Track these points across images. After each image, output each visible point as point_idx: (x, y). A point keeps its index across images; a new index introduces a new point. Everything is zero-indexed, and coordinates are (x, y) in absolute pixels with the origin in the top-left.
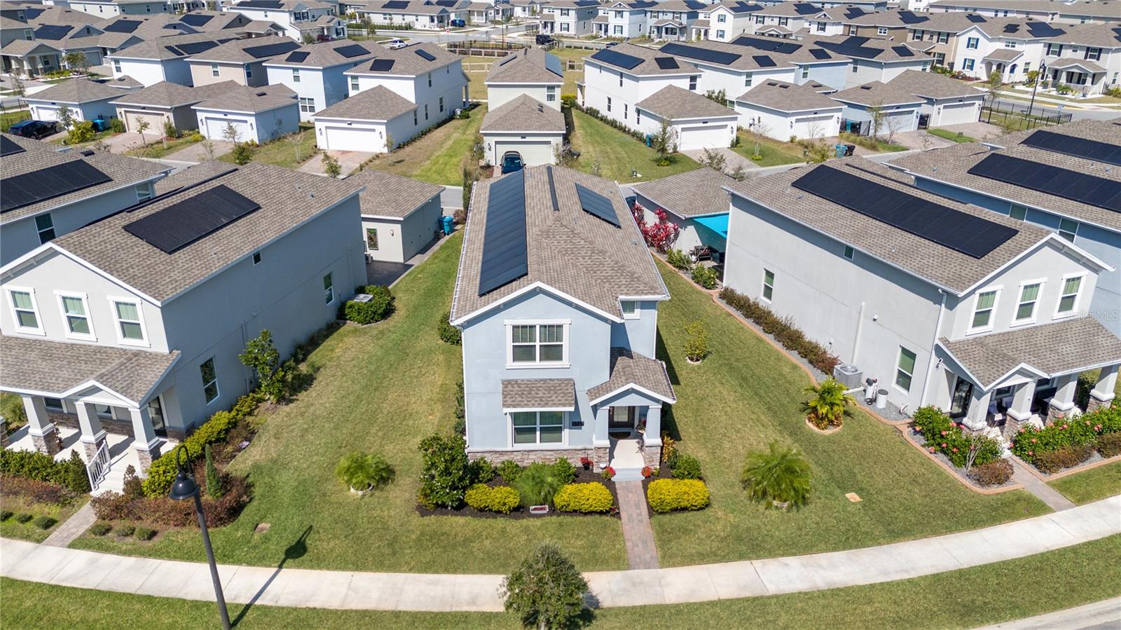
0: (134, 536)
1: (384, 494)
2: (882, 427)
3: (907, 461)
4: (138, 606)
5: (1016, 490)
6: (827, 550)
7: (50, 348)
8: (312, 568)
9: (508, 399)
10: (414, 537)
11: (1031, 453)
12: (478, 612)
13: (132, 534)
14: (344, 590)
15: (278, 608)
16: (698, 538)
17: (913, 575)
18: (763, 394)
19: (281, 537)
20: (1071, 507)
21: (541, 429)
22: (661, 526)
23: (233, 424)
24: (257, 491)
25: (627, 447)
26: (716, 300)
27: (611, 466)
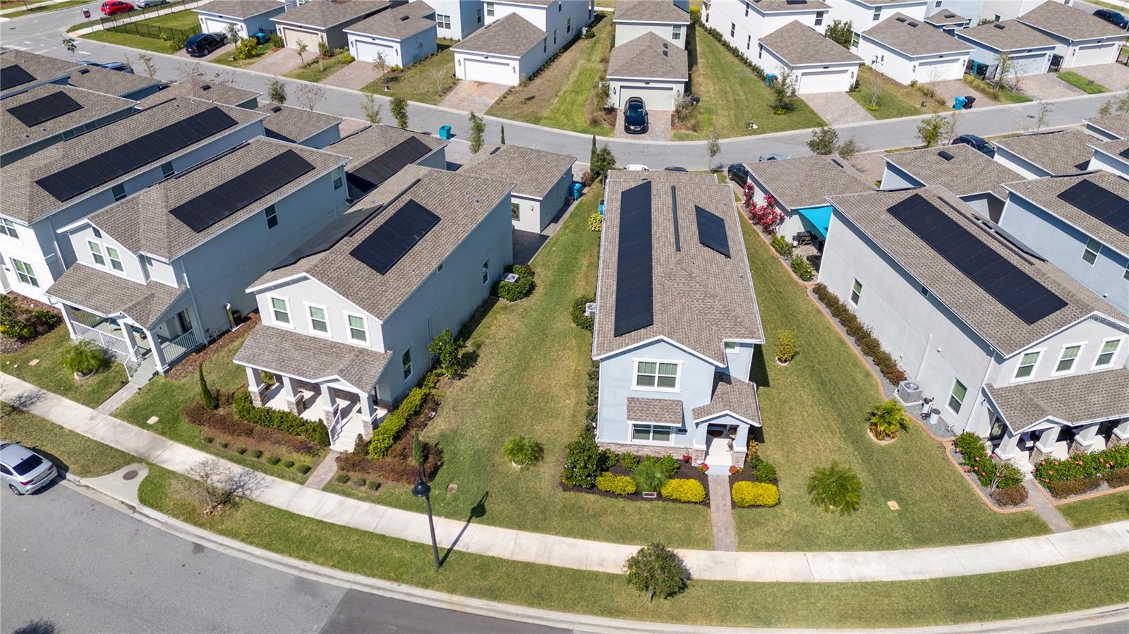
0: (366, 486)
1: (536, 469)
2: (929, 442)
3: (943, 477)
4: (377, 542)
5: (1027, 511)
6: (864, 550)
7: (298, 339)
8: (489, 524)
9: (631, 413)
10: (559, 507)
11: (1047, 481)
12: (605, 573)
13: (365, 484)
14: (512, 544)
15: (469, 554)
16: (767, 531)
17: (926, 577)
18: (836, 401)
19: (466, 498)
20: (1068, 530)
21: (654, 432)
22: (740, 517)
23: (425, 399)
24: (446, 457)
25: (720, 443)
26: (809, 293)
27: (706, 463)
